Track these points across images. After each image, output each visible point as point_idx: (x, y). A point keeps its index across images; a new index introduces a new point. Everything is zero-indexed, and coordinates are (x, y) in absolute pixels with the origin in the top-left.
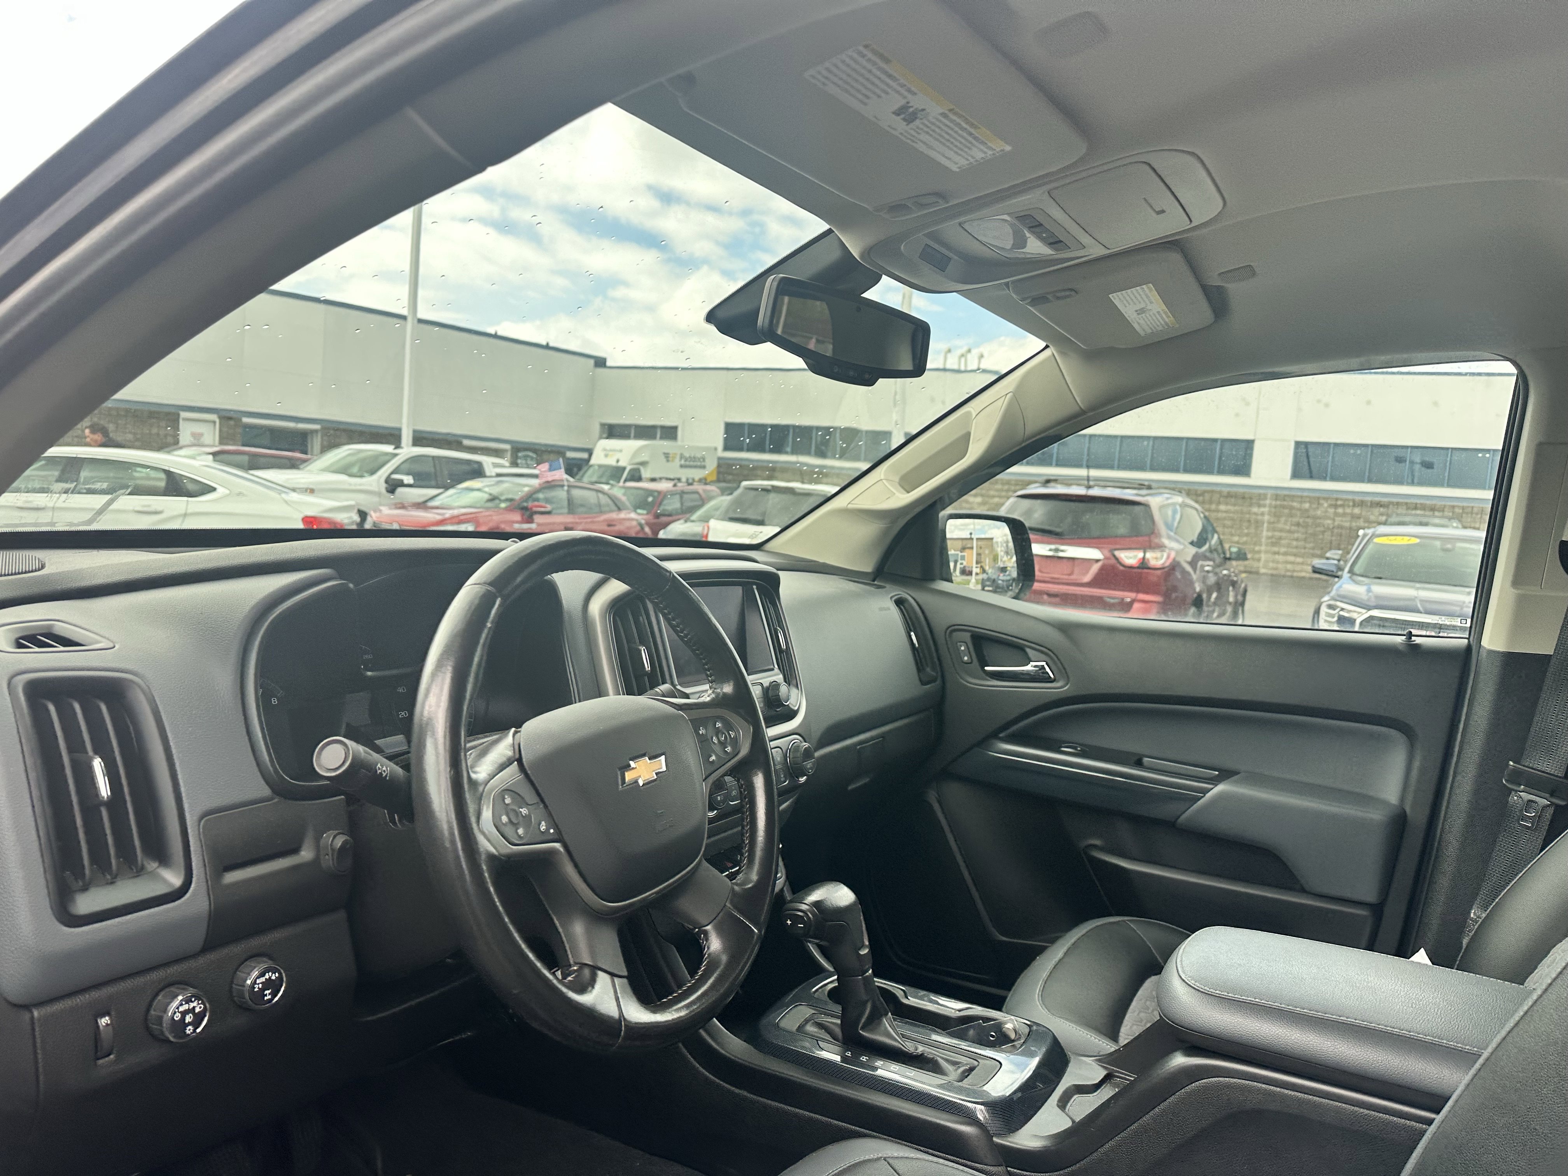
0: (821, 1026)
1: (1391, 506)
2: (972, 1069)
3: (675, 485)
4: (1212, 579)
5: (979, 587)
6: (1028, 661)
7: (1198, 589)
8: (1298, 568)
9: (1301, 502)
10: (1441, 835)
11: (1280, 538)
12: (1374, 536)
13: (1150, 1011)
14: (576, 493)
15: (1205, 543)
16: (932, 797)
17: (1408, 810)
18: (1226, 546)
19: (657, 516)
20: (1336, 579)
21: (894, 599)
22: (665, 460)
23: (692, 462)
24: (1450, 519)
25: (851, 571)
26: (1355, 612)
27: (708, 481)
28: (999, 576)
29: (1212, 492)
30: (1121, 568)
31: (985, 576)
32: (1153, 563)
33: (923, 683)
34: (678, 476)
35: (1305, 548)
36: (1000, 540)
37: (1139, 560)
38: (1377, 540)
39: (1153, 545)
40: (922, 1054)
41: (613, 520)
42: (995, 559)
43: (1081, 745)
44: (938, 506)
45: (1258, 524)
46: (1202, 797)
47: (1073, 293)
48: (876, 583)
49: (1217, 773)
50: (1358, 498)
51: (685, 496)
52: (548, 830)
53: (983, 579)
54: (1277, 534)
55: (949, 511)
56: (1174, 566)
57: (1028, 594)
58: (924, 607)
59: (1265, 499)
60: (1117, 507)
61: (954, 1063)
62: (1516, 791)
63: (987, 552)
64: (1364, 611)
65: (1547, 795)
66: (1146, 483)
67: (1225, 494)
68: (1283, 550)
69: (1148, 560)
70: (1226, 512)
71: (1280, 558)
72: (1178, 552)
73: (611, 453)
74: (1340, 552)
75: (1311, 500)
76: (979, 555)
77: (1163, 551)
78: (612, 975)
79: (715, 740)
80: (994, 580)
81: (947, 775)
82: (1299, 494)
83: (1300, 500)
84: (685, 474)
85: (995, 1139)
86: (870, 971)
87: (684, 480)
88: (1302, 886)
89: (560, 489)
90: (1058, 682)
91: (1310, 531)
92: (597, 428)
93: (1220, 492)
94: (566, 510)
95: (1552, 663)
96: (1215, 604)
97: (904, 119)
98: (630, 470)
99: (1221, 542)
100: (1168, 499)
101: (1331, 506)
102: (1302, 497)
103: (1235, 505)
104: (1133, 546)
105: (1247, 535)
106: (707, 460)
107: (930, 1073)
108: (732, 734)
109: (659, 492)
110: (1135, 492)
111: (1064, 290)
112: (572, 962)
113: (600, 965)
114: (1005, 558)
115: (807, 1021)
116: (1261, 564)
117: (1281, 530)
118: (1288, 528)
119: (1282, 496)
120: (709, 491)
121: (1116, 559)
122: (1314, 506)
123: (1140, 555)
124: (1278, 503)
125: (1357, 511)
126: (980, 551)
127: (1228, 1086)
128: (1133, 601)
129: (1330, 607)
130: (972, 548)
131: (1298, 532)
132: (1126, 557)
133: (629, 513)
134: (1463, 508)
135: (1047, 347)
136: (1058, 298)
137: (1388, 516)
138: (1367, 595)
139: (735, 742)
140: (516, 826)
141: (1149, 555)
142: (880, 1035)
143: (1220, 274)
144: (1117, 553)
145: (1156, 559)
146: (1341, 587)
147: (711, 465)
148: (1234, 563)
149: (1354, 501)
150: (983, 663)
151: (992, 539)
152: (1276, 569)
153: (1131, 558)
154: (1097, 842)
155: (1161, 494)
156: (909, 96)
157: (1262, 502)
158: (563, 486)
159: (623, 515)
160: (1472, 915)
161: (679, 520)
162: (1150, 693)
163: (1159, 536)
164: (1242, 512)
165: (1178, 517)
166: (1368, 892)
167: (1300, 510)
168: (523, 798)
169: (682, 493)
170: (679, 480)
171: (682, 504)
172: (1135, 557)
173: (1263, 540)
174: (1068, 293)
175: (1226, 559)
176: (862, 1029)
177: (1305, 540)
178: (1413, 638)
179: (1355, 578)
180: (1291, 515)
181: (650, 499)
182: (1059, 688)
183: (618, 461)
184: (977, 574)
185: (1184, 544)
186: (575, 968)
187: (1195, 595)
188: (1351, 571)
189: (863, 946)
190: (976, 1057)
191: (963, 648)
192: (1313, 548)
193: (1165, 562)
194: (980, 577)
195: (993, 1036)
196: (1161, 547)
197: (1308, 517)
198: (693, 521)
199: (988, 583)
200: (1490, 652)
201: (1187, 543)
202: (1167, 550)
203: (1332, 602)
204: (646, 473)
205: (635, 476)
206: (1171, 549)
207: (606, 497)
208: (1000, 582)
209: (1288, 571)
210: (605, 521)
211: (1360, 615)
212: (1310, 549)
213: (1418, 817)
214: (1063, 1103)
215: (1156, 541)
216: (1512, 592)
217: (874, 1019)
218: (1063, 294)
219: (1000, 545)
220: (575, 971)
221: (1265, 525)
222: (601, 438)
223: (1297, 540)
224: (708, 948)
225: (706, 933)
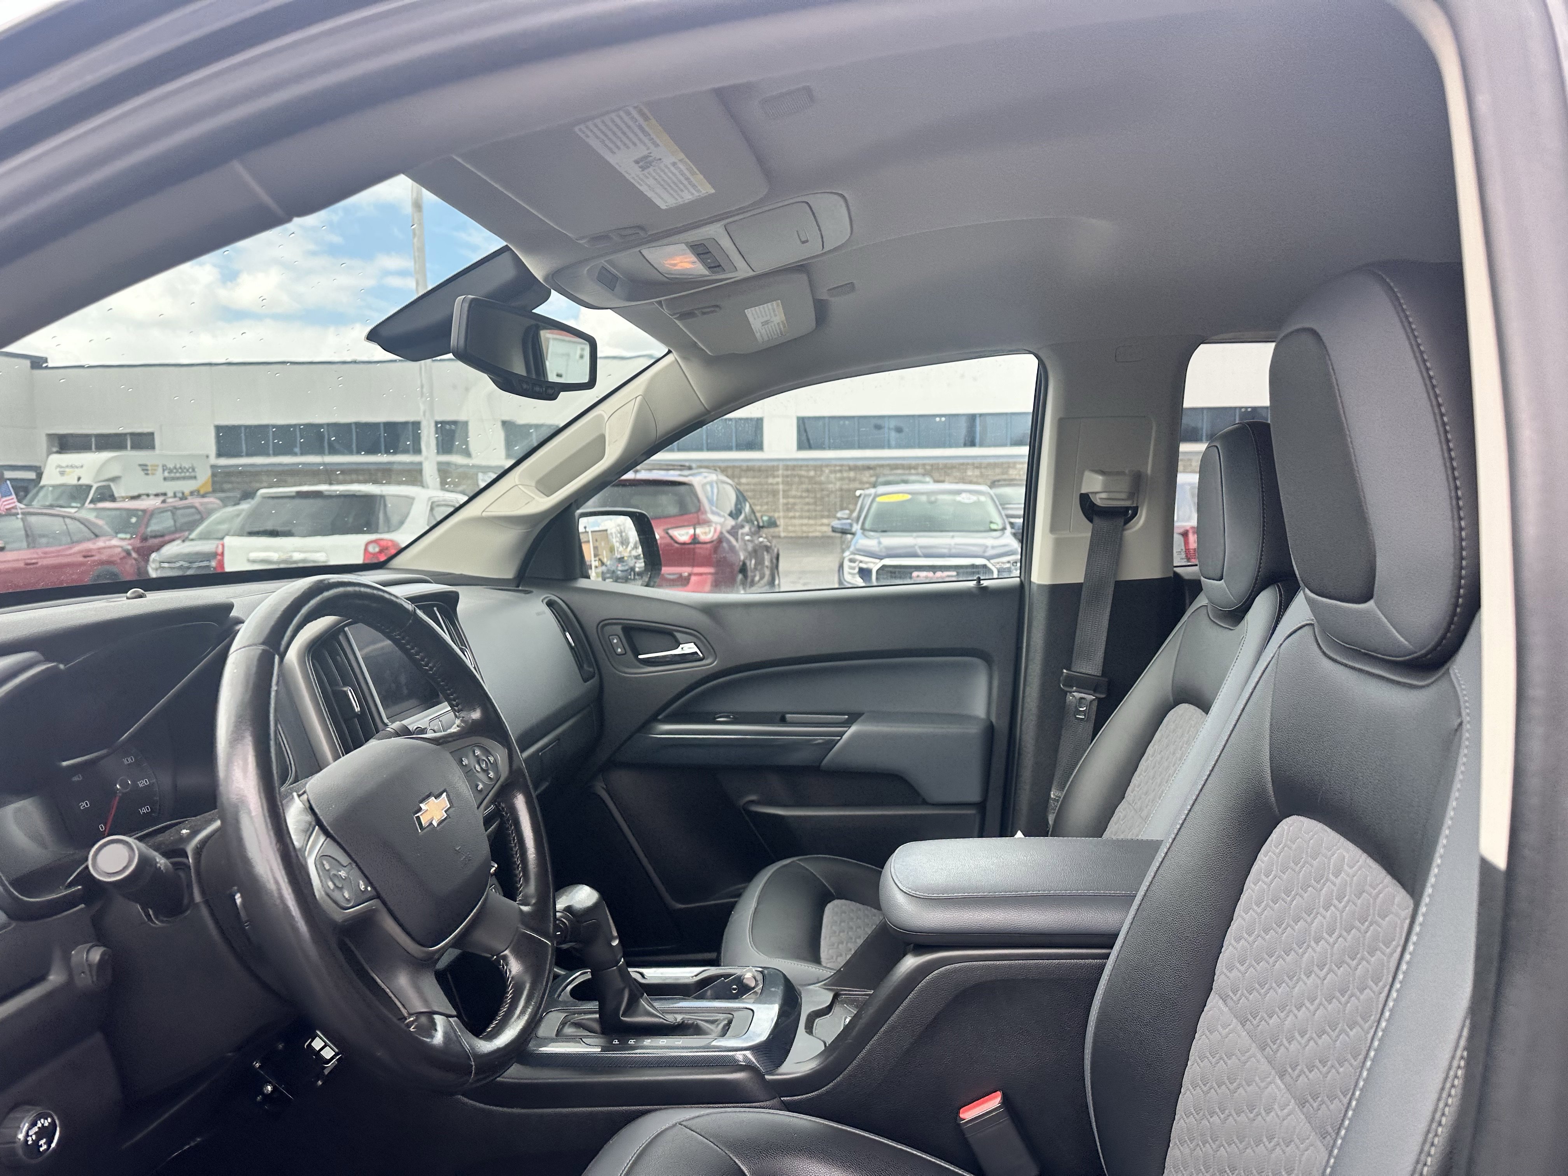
0: (578, 1025)
1: (878, 468)
2: (730, 1022)
3: (164, 502)
4: (750, 547)
5: (600, 579)
6: (677, 644)
7: (742, 558)
8: (811, 529)
9: (808, 471)
10: (1020, 736)
11: (794, 504)
12: (876, 496)
13: (837, 934)
14: (33, 519)
15: (741, 513)
16: (600, 789)
17: (994, 720)
18: (758, 515)
19: (144, 539)
20: (849, 536)
21: (546, 601)
22: (142, 473)
23: (175, 473)
24: (924, 475)
25: (504, 579)
26: (871, 562)
27: (202, 492)
28: (617, 566)
29: (734, 467)
30: (676, 545)
31: (604, 568)
32: (703, 538)
33: (585, 680)
34: (163, 491)
35: (815, 511)
36: (613, 531)
37: (691, 536)
38: (879, 499)
39: (701, 522)
40: (683, 1022)
41: (90, 550)
42: (612, 550)
43: (732, 713)
44: (574, 506)
45: (775, 493)
46: (840, 740)
47: (717, 309)
48: (520, 588)
49: (847, 717)
50: (851, 463)
51: (179, 512)
52: (366, 888)
53: (603, 573)
54: (791, 500)
55: (579, 511)
56: (720, 540)
57: (657, 580)
58: (572, 606)
59: (778, 470)
60: (666, 488)
61: (712, 1022)
62: (1071, 692)
63: (603, 544)
64: (877, 561)
65: (1092, 692)
66: (687, 464)
67: (745, 468)
68: (797, 514)
69: (699, 536)
70: (748, 484)
71: (797, 522)
72: (722, 525)
73: (67, 470)
74: (847, 512)
75: (816, 468)
76: (595, 548)
77: (709, 526)
78: (448, 1016)
79: (478, 767)
80: (613, 572)
81: (612, 764)
82: (805, 463)
83: (806, 468)
84: (171, 487)
85: (767, 1077)
86: (622, 960)
87: (170, 494)
88: (924, 799)
89: (14, 518)
90: (707, 659)
91: (819, 495)
92: (43, 442)
93: (740, 467)
94: (25, 544)
95: (1084, 589)
96: (756, 569)
97: (640, 167)
98: (97, 488)
99: (753, 512)
100: (705, 477)
101: (831, 472)
102: (807, 466)
103: (754, 477)
104: (686, 524)
105: (767, 503)
106: (196, 470)
107: (695, 1037)
108: (492, 759)
109: (144, 511)
110: (678, 472)
111: (709, 307)
112: (406, 1015)
113: (436, 1009)
114: (621, 549)
115: (563, 1024)
116: (781, 529)
117: (794, 497)
118: (799, 494)
119: (792, 467)
120: (207, 503)
121: (671, 537)
122: (818, 473)
123: (691, 531)
124: (789, 473)
125: (852, 474)
126: (597, 544)
127: (955, 971)
128: (690, 575)
129: (851, 561)
130: (589, 542)
131: (808, 497)
132: (679, 535)
133: (110, 540)
134: (932, 465)
135: (669, 352)
136: (704, 313)
137: (877, 476)
138: (879, 546)
139: (495, 765)
140: (340, 889)
141: (699, 531)
142: (641, 1016)
143: (828, 290)
144: (671, 532)
145: (706, 534)
146: (857, 542)
147: (204, 476)
148: (765, 530)
149: (849, 466)
150: (636, 653)
151: (606, 530)
152: (794, 532)
153: (683, 535)
154: (753, 797)
155: (700, 473)
156: (652, 147)
157: (776, 473)
158: (17, 514)
159: (101, 543)
160: (1052, 796)
161: (173, 540)
162: (786, 656)
163: (705, 512)
164: (761, 484)
165: (715, 491)
166: (974, 796)
167: (808, 477)
168: (338, 862)
169: (174, 510)
170: (165, 494)
171: (175, 521)
172: (687, 533)
173: (781, 507)
174: (712, 309)
175: (760, 527)
176: (624, 1015)
177: (815, 504)
178: (982, 582)
179: (867, 533)
180: (801, 483)
181: (134, 520)
182: (711, 664)
183: (79, 479)
184: (596, 567)
185: (724, 516)
186: (412, 1019)
187: (741, 563)
188: (863, 528)
189: (614, 938)
190: (729, 1011)
191: (615, 641)
192: (822, 511)
193: (713, 536)
194: (600, 570)
195: (735, 989)
196: (707, 522)
197: (815, 483)
198: (192, 540)
199: (608, 575)
200: (1040, 586)
201: (726, 515)
202: (714, 525)
203: (852, 556)
204: (118, 490)
205: (106, 494)
206: (716, 523)
207: (78, 523)
208: (619, 572)
209: (803, 532)
210: (80, 552)
211: (875, 565)
212: (819, 511)
213: (1002, 725)
214: (809, 1029)
215: (703, 517)
216: (1050, 537)
217: (633, 1002)
218: (708, 310)
219: (614, 536)
220: (413, 1022)
221: (781, 493)
222: (50, 453)
223: (808, 504)
224: (510, 972)
225: (505, 958)
